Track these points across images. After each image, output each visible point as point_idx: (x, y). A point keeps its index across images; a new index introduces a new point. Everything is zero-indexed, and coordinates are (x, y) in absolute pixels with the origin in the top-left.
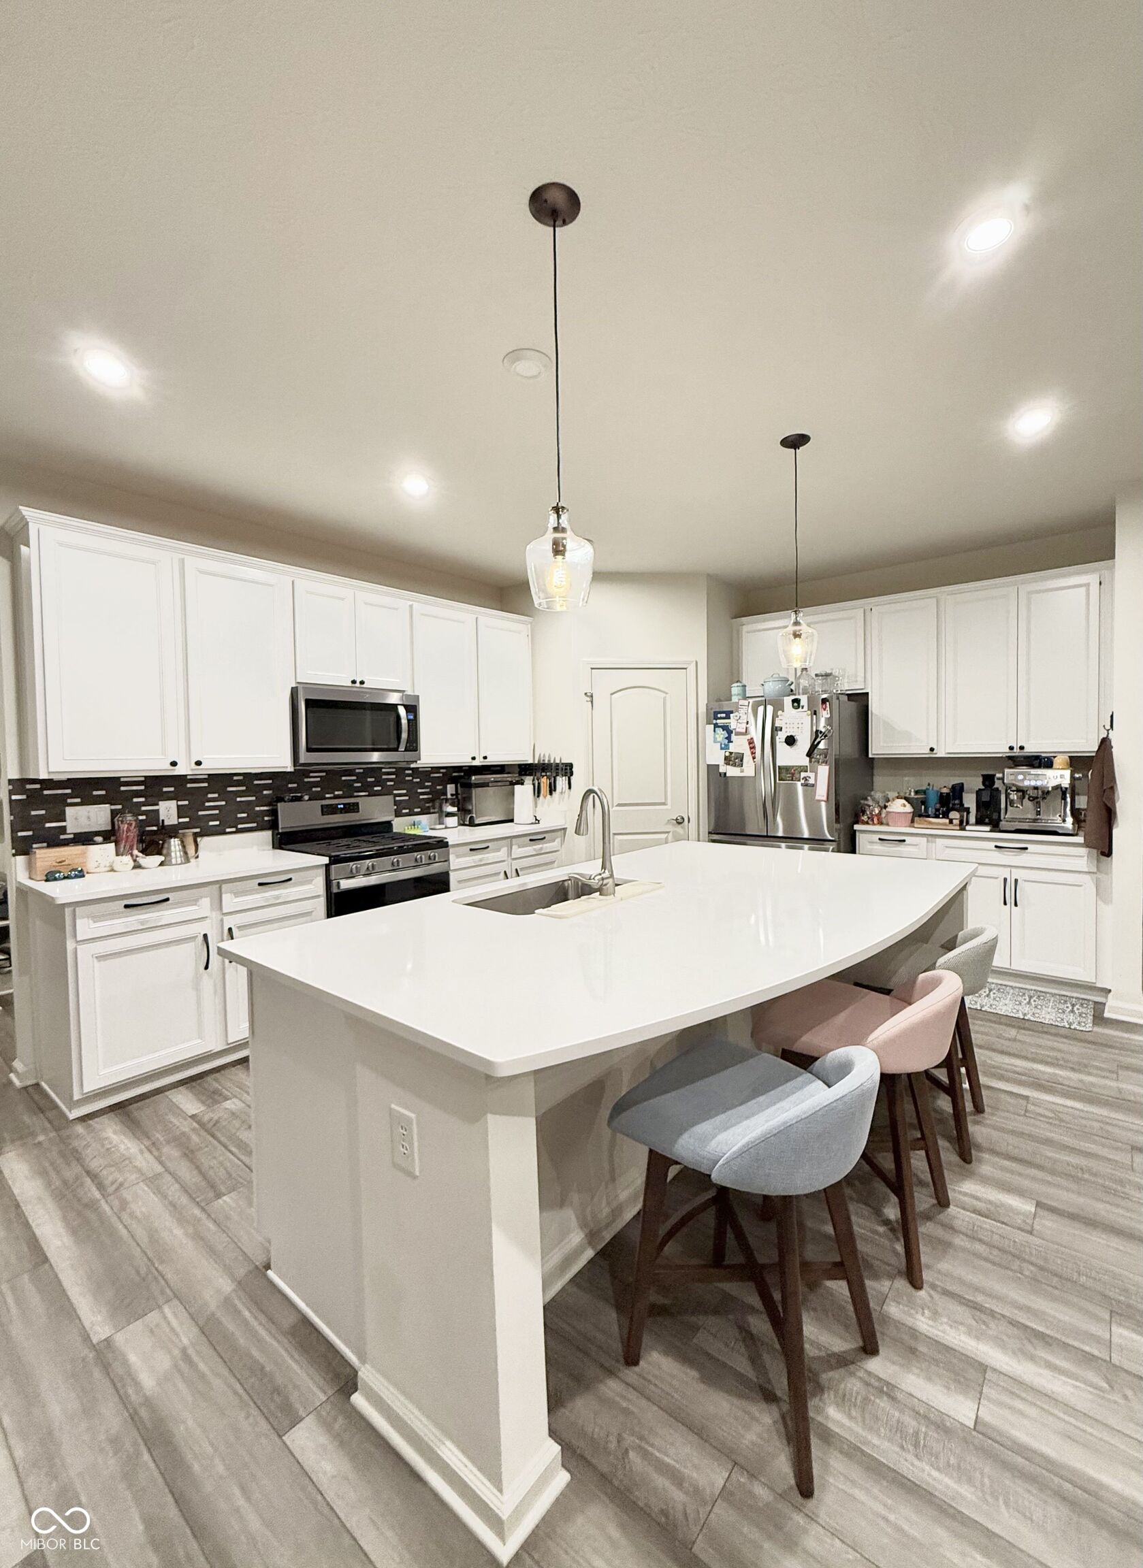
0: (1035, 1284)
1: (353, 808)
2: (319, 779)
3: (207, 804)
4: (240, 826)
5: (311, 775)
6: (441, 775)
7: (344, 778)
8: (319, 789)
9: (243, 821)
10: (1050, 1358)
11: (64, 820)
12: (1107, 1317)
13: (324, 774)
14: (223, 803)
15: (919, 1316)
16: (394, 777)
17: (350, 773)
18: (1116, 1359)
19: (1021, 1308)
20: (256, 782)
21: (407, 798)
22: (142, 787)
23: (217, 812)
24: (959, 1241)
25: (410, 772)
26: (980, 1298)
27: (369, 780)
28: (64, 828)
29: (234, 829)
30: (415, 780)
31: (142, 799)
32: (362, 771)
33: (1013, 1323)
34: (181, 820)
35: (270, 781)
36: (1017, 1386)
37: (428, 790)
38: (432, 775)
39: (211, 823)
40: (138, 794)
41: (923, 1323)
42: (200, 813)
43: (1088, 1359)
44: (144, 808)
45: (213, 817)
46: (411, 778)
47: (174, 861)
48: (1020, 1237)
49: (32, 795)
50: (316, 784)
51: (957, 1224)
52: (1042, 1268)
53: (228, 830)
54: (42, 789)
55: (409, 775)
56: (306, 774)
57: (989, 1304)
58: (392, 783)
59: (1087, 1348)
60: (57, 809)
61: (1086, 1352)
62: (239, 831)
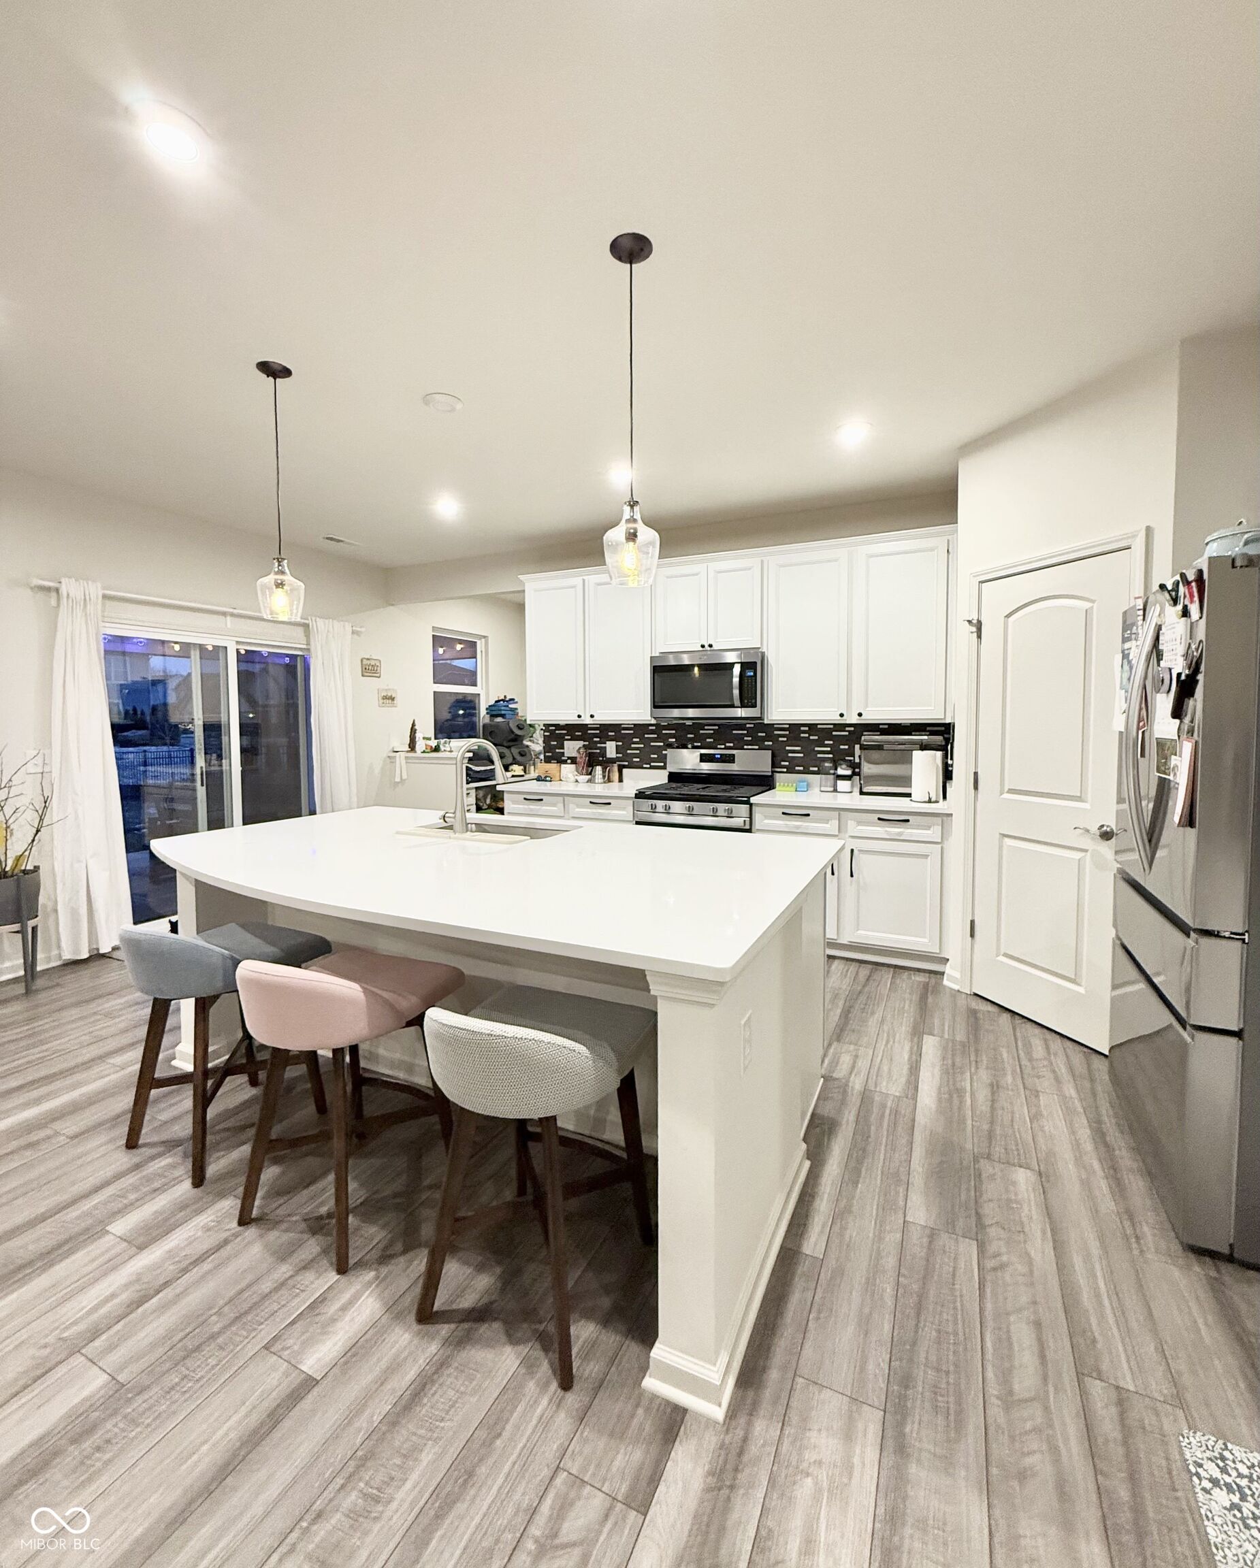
0: (198, 1319)
1: (730, 759)
2: (712, 732)
3: (633, 746)
4: (652, 764)
5: (706, 727)
6: (847, 733)
7: (734, 732)
8: (712, 740)
9: (655, 760)
10: (116, 1301)
11: (563, 749)
12: (122, 1378)
13: (717, 727)
14: (642, 746)
15: (212, 1217)
16: (787, 733)
17: (742, 727)
18: (78, 1360)
19: (179, 1297)
20: (664, 732)
21: (802, 755)
22: (598, 732)
23: (638, 752)
24: (285, 1270)
25: (807, 729)
26: (206, 1266)
27: (760, 734)
28: (563, 753)
29: (648, 766)
30: (811, 738)
31: (598, 739)
32: (752, 726)
33: (166, 1284)
34: (618, 755)
35: (674, 732)
36: (112, 1266)
37: (829, 749)
38: (834, 733)
39: (635, 760)
40: (596, 736)
41: (206, 1218)
42: (629, 752)
43: (95, 1333)
44: (599, 745)
45: (636, 756)
46: (807, 735)
47: (597, 781)
48: (267, 1332)
49: (552, 732)
50: (709, 736)
51: (309, 1276)
52: (213, 1337)
53: (645, 766)
54: (555, 730)
55: (804, 732)
56: (702, 727)
57: (196, 1272)
58: (785, 739)
59: (104, 1337)
60: (561, 740)
61: (102, 1334)
62: (651, 768)
